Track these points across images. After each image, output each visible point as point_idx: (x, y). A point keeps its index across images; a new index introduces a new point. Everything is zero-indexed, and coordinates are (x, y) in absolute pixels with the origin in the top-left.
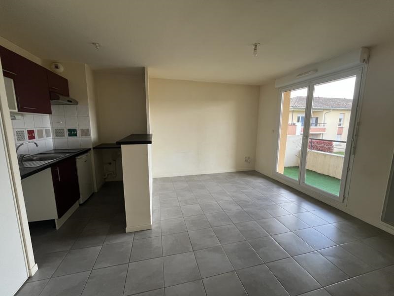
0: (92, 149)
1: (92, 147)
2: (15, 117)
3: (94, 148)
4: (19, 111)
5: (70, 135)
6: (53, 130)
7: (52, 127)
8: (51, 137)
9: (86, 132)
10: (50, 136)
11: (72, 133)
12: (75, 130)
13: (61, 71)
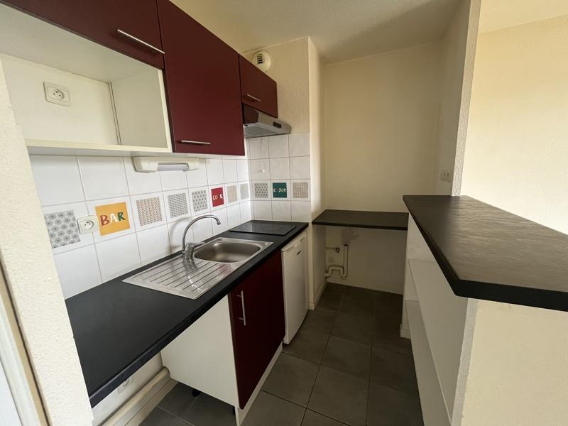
0: (310, 225)
1: (310, 221)
2: (187, 165)
3: (313, 223)
4: (174, 151)
5: (276, 195)
6: (251, 184)
7: (251, 180)
8: (249, 199)
9: (302, 191)
10: (248, 197)
11: (280, 190)
12: (284, 185)
13: (267, 67)
